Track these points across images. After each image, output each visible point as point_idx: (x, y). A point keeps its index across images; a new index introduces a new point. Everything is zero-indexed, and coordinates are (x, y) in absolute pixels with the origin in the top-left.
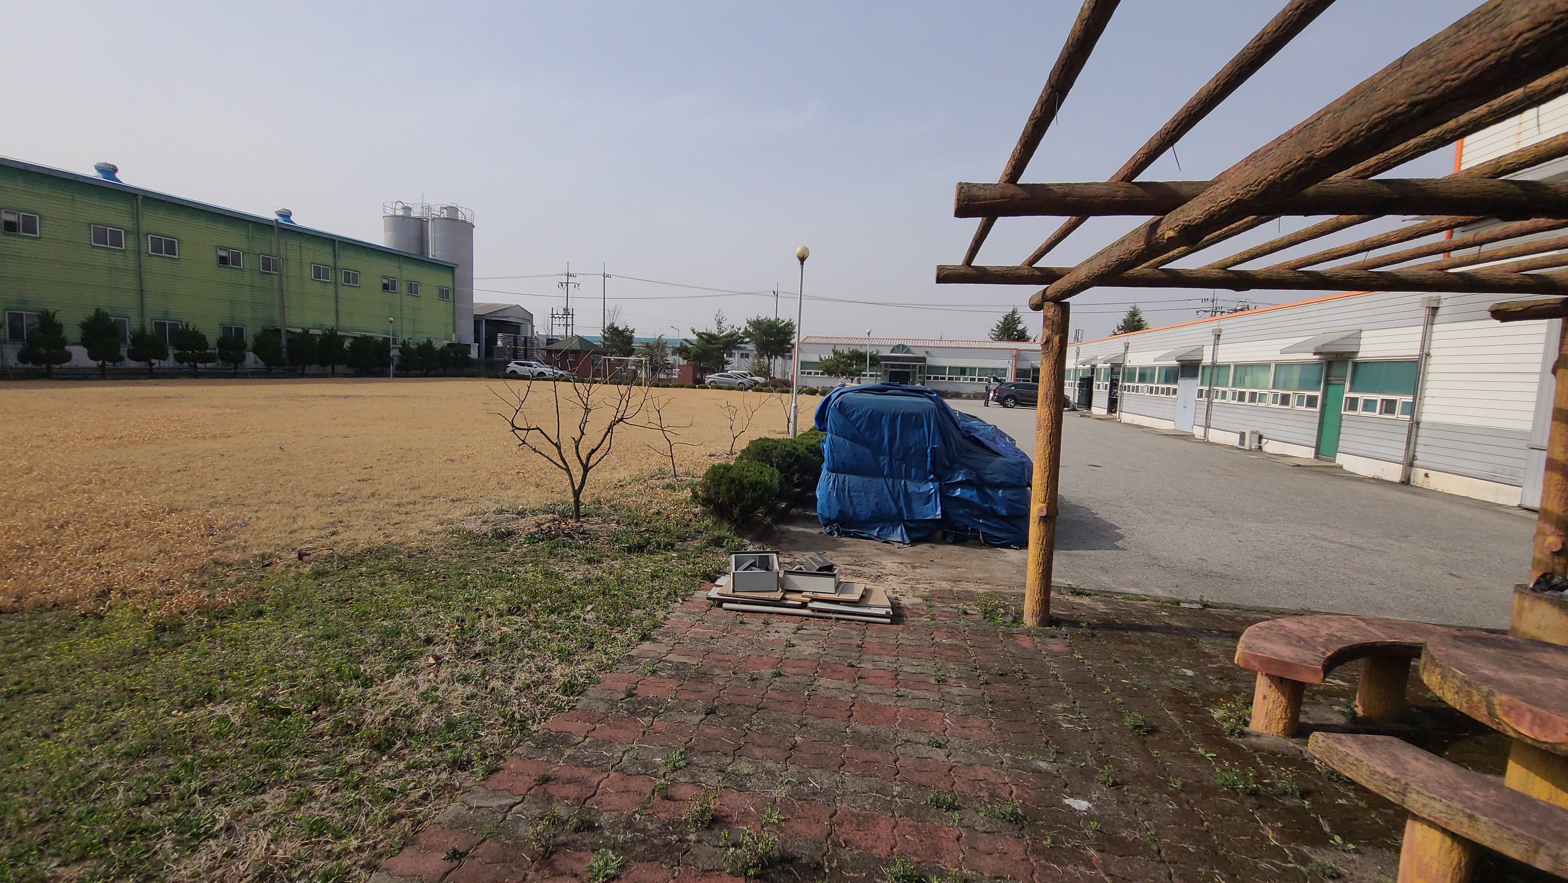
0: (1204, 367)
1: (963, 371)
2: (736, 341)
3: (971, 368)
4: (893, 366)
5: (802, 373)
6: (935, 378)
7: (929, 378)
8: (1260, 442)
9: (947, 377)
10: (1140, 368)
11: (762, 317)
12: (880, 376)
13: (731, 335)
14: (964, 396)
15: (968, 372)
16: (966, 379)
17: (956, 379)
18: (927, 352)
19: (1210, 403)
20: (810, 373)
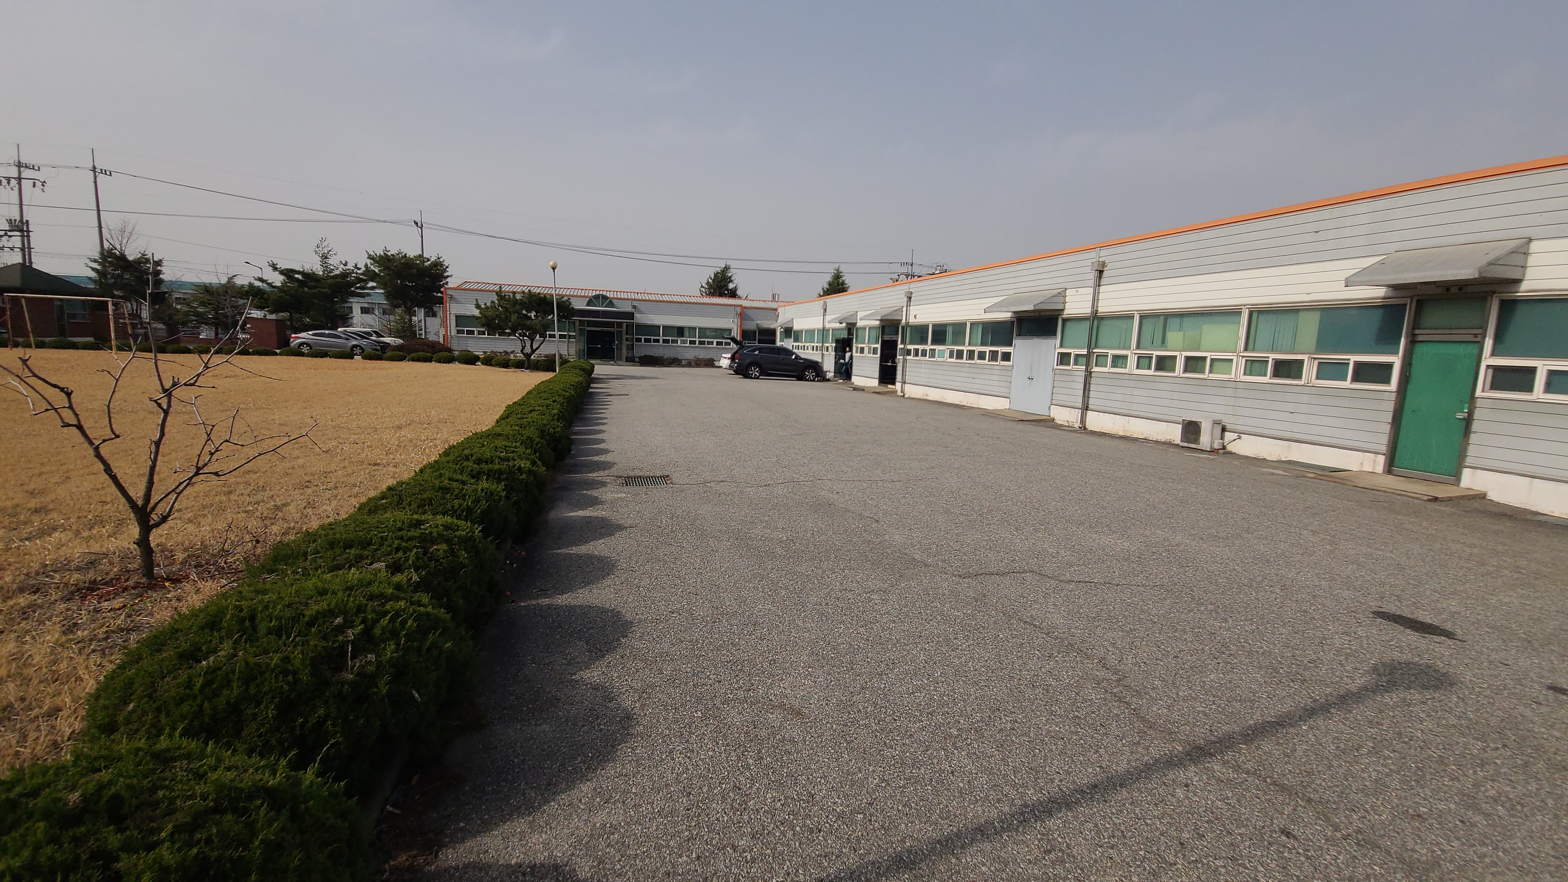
0: (1065, 321)
1: (680, 331)
2: (352, 284)
3: (690, 328)
4: (590, 324)
5: (459, 332)
6: (647, 340)
7: (639, 340)
8: (1222, 438)
9: (661, 338)
10: (934, 326)
11: (393, 251)
12: (574, 337)
13: (345, 275)
14: (684, 362)
15: (686, 332)
16: (684, 342)
17: (673, 341)
18: (634, 307)
19: (1089, 374)
20: (472, 332)
